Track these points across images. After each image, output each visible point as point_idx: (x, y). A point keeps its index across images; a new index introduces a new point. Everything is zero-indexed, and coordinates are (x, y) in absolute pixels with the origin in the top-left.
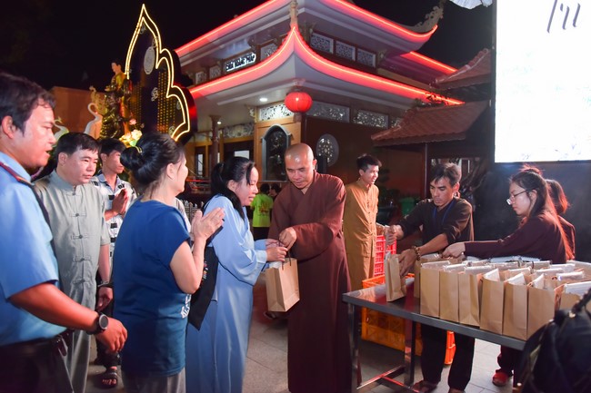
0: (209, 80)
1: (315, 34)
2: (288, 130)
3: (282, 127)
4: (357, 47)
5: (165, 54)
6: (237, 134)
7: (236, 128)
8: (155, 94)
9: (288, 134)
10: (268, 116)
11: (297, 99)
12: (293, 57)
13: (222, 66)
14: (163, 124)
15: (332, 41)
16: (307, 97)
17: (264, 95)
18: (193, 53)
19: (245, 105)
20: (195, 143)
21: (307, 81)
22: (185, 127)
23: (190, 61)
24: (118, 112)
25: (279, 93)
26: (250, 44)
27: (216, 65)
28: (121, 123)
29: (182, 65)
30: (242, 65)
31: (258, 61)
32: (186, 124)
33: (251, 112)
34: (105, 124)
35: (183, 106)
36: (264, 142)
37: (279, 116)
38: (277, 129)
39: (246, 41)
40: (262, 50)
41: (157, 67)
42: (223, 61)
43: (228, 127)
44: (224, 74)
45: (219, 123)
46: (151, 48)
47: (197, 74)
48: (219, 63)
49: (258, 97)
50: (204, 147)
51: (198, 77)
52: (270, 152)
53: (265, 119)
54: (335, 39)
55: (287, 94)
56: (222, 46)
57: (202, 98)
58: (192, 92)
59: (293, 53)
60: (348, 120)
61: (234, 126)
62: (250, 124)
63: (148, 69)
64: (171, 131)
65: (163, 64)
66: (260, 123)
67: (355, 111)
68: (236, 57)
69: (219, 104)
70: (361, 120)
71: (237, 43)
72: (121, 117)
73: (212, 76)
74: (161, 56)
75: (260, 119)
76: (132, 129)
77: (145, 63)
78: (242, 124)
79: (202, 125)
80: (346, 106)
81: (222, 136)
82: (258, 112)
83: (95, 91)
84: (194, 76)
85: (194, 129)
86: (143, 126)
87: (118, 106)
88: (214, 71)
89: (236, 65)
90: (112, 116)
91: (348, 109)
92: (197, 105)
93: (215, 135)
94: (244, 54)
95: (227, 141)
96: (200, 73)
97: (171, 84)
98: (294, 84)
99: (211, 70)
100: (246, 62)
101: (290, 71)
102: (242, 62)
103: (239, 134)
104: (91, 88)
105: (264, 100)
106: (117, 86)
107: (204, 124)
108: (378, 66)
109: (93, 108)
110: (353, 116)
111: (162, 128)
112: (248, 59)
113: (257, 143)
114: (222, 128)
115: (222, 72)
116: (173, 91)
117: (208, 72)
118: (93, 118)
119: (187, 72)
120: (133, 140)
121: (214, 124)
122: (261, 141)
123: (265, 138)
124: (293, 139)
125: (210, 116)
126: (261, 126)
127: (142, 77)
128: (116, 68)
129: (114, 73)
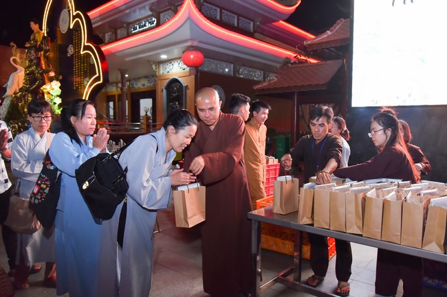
0: (117, 40)
1: (205, 4)
2: (184, 82)
3: (179, 79)
4: (239, 15)
5: (78, 16)
6: (142, 85)
7: (141, 80)
8: (71, 50)
9: (184, 85)
10: (167, 70)
11: (192, 56)
12: (188, 21)
13: (128, 28)
14: (80, 76)
15: (218, 10)
16: (200, 55)
17: (165, 53)
18: (103, 16)
19: (148, 61)
20: (106, 93)
21: (200, 42)
22: (98, 79)
23: (100, 23)
24: (38, 65)
25: (176, 51)
26: (151, 10)
27: (123, 27)
28: (42, 74)
29: (94, 26)
30: (145, 28)
31: (158, 25)
32: (99, 77)
33: (154, 67)
34: (27, 74)
35: (96, 61)
36: (165, 91)
37: (177, 70)
38: (175, 81)
39: (147, 8)
40: (162, 15)
41: (71, 27)
42: (129, 24)
43: (134, 79)
44: (129, 35)
45: (127, 76)
46: (65, 11)
47: (106, 35)
48: (125, 25)
49: (159, 54)
50: (114, 96)
51: (107, 38)
52: (170, 99)
53: (166, 73)
54: (221, 8)
55: (183, 52)
56: (127, 11)
57: (112, 54)
58: (103, 49)
59: (188, 18)
60: (232, 74)
61: (139, 78)
62: (153, 76)
63: (63, 28)
64: (86, 82)
65: (77, 24)
66: (161, 76)
67: (238, 67)
68: (139, 21)
69: (127, 59)
70: (242, 74)
71: (140, 9)
72: (42, 69)
73: (119, 37)
74: (74, 17)
75: (161, 72)
76: (51, 80)
77: (61, 23)
78: (146, 77)
79: (112, 78)
80: (231, 63)
81: (129, 86)
82: (159, 67)
83: (15, 46)
84: (104, 36)
85: (106, 80)
86: (61, 78)
87: (39, 59)
88: (121, 32)
89: (140, 28)
90: (33, 68)
91: (232, 65)
92: (108, 60)
93: (123, 85)
94: (147, 18)
95: (133, 91)
96: (109, 34)
97: (84, 41)
98: (189, 44)
99: (119, 31)
100: (148, 25)
101: (186, 33)
102: (145, 25)
103: (144, 85)
104: (12, 44)
105: (164, 57)
106: (36, 42)
107: (114, 76)
108: (255, 31)
109: (14, 60)
110: (236, 71)
111: (78, 79)
112: (149, 23)
113: (159, 92)
114: (129, 80)
115: (128, 33)
116: (86, 48)
117: (116, 33)
118: (16, 70)
119: (98, 33)
120: (53, 89)
121: (123, 77)
122: (162, 91)
123: (166, 88)
124: (189, 89)
125: (119, 70)
126: (162, 78)
127: (59, 36)
128: (34, 26)
129: (33, 31)
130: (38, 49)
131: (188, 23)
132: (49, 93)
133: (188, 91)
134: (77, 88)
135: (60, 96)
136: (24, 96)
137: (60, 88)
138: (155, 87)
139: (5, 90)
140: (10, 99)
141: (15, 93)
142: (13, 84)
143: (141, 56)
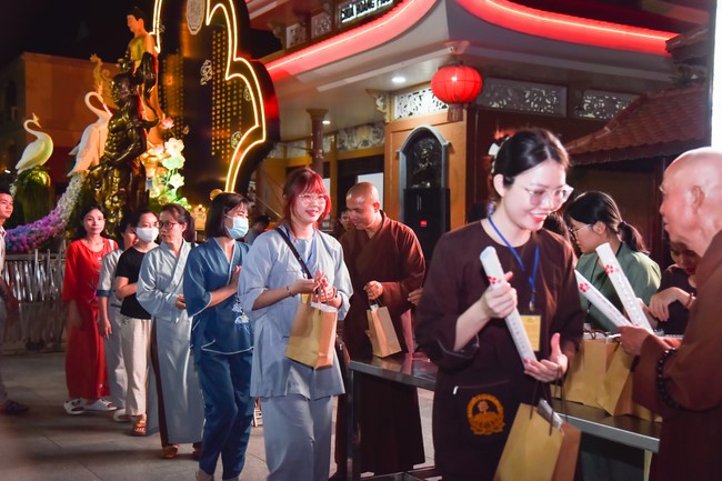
0: (310, 41)
2: (444, 135)
3: (434, 130)
6: (360, 143)
7: (360, 131)
8: (207, 72)
9: (443, 144)
10: (409, 109)
11: (454, 79)
12: (443, 2)
13: (334, 12)
14: (223, 126)
16: (472, 76)
17: (402, 71)
19: (368, 91)
20: (286, 160)
22: (258, 133)
25: (428, 67)
27: (323, 10)
28: (140, 130)
29: (252, 16)
30: (369, 11)
32: (260, 130)
33: (379, 103)
34: (112, 131)
35: (254, 95)
36: (402, 158)
37: (425, 111)
38: (424, 134)
41: (208, 23)
42: (335, 4)
43: (346, 130)
44: (337, 30)
45: (326, 122)
47: (288, 29)
48: (327, 6)
49: (391, 74)
51: (291, 32)
52: (414, 174)
53: (405, 115)
55: (440, 68)
60: (563, 112)
61: (356, 127)
62: (378, 124)
63: (193, 25)
64: (234, 141)
65: (219, 16)
66: (395, 123)
67: (578, 93)
69: (322, 89)
70: (591, 109)
72: (140, 118)
73: (315, 33)
75: (396, 116)
78: (371, 124)
80: (561, 84)
81: (333, 146)
82: (391, 103)
83: (100, 63)
84: (283, 33)
85: (274, 136)
86: (186, 131)
87: (136, 99)
88: (320, 22)
89: (359, 11)
90: (125, 117)
91: (564, 90)
92: (280, 92)
93: (318, 145)
95: (343, 156)
96: (295, 26)
97: (233, 53)
98: (449, 50)
99: (315, 20)
100: (377, 5)
102: (370, 5)
103: (366, 143)
104: (94, 58)
105: (399, 81)
106: (132, 65)
107: (298, 125)
110: (574, 103)
111: (220, 134)
113: (390, 160)
114: (333, 131)
115: (333, 24)
116: (237, 67)
117: (307, 25)
118: (95, 118)
119: (270, 26)
120: (166, 159)
121: (316, 125)
122: (397, 157)
123: (405, 152)
124: (453, 152)
125: (309, 111)
126: (396, 128)
127: (185, 40)
128: (135, 24)
129: (132, 35)
130: (134, 80)
132: (160, 165)
133: (452, 157)
134: (218, 152)
135: (180, 171)
136: (106, 174)
137: (184, 153)
138: (383, 147)
139: (73, 161)
140: (82, 178)
141: (92, 168)
143: (350, 80)
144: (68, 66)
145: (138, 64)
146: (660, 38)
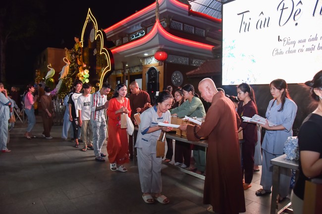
0: (123, 44)
1: (173, 21)
2: (158, 69)
3: (155, 67)
4: (195, 27)
5: (99, 33)
6: (136, 71)
8: (95, 52)
9: (158, 71)
10: (149, 62)
11: (160, 55)
13: (129, 37)
14: (99, 66)
15: (182, 24)
16: (165, 54)
17: (147, 52)
18: (114, 30)
19: (138, 57)
20: (116, 75)
21: (165, 46)
23: (113, 35)
24: (76, 62)
25: (154, 51)
26: (142, 26)
27: (126, 36)
28: (77, 67)
29: (107, 37)
30: (138, 37)
31: (146, 34)
32: (109, 67)
33: (141, 60)
34: (70, 68)
35: (108, 58)
36: (147, 75)
37: (153, 62)
38: (153, 69)
39: (140, 25)
40: (148, 29)
41: (96, 39)
42: (129, 35)
43: (132, 67)
44: (130, 41)
45: (127, 65)
46: (93, 29)
48: (127, 35)
49: (144, 53)
50: (121, 77)
51: (117, 42)
52: (150, 79)
53: (148, 64)
54: (184, 23)
55: (156, 52)
56: (128, 27)
57: (116, 53)
58: (112, 51)
60: (188, 64)
61: (135, 67)
62: (141, 66)
63: (92, 40)
64: (102, 70)
65: (99, 38)
66: (145, 66)
67: (192, 60)
68: (136, 32)
69: (125, 56)
70: (195, 63)
71: (136, 25)
72: (77, 64)
73: (124, 42)
74: (97, 34)
75: (145, 64)
76: (84, 69)
78: (139, 66)
79: (116, 67)
80: (187, 57)
81: (129, 71)
82: (144, 60)
83: (67, 50)
85: (113, 68)
86: (90, 67)
87: (76, 59)
88: (125, 39)
89: (135, 37)
90: (73, 64)
91: (188, 59)
92: (115, 57)
93: (125, 71)
94: (139, 31)
95: (131, 74)
96: (118, 40)
97: (102, 47)
98: (159, 47)
99: (124, 39)
100: (140, 35)
101: (156, 41)
102: (138, 35)
103: (137, 71)
104: (66, 48)
105: (146, 55)
106: (76, 50)
107: (119, 66)
108: (207, 36)
109: (65, 60)
110: (190, 62)
111: (98, 68)
112: (141, 33)
113: (144, 75)
114: (129, 68)
115: (129, 40)
116: (103, 51)
117: (122, 40)
119: (112, 40)
120: (84, 75)
121: (124, 66)
123: (148, 73)
124: (160, 73)
125: (122, 62)
126: (145, 67)
127: (89, 44)
128: (76, 39)
129: (76, 42)
130: (76, 54)
131: (157, 36)
132: (82, 76)
133: (160, 75)
134: (98, 73)
135: (88, 78)
136: (68, 79)
137: (89, 73)
138: (142, 72)
139: (60, 76)
140: (62, 80)
141: (65, 77)
142: (64, 72)
143: (133, 54)
144: (59, 50)
145: (77, 50)
146: (210, 47)
